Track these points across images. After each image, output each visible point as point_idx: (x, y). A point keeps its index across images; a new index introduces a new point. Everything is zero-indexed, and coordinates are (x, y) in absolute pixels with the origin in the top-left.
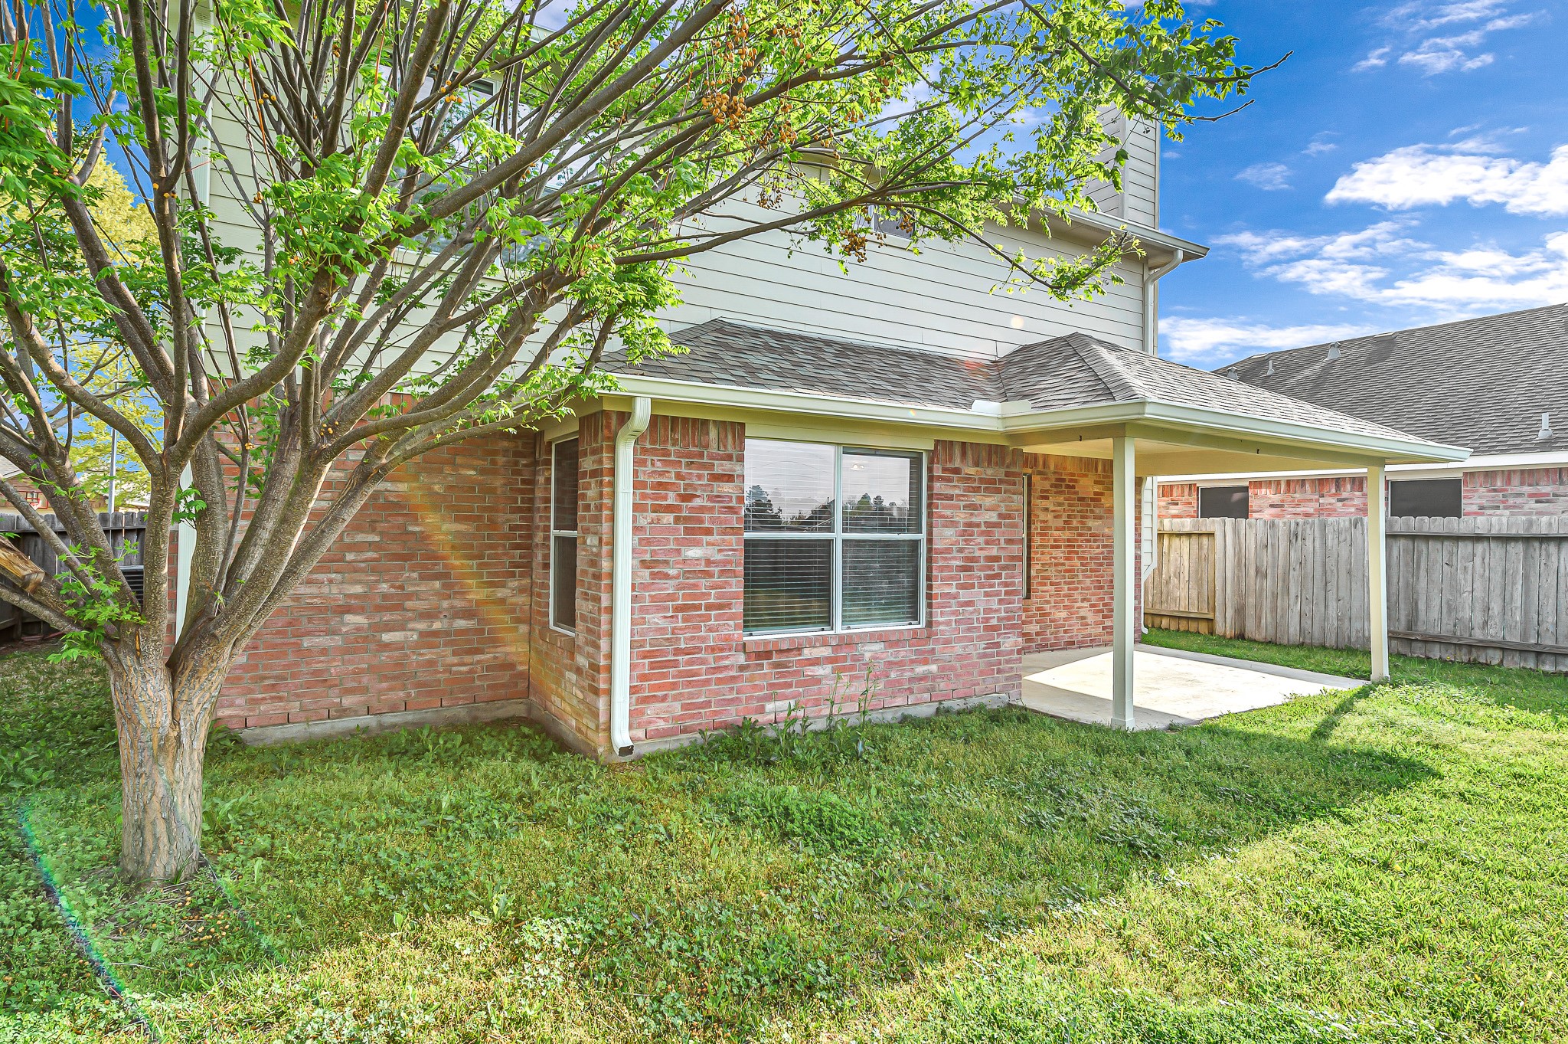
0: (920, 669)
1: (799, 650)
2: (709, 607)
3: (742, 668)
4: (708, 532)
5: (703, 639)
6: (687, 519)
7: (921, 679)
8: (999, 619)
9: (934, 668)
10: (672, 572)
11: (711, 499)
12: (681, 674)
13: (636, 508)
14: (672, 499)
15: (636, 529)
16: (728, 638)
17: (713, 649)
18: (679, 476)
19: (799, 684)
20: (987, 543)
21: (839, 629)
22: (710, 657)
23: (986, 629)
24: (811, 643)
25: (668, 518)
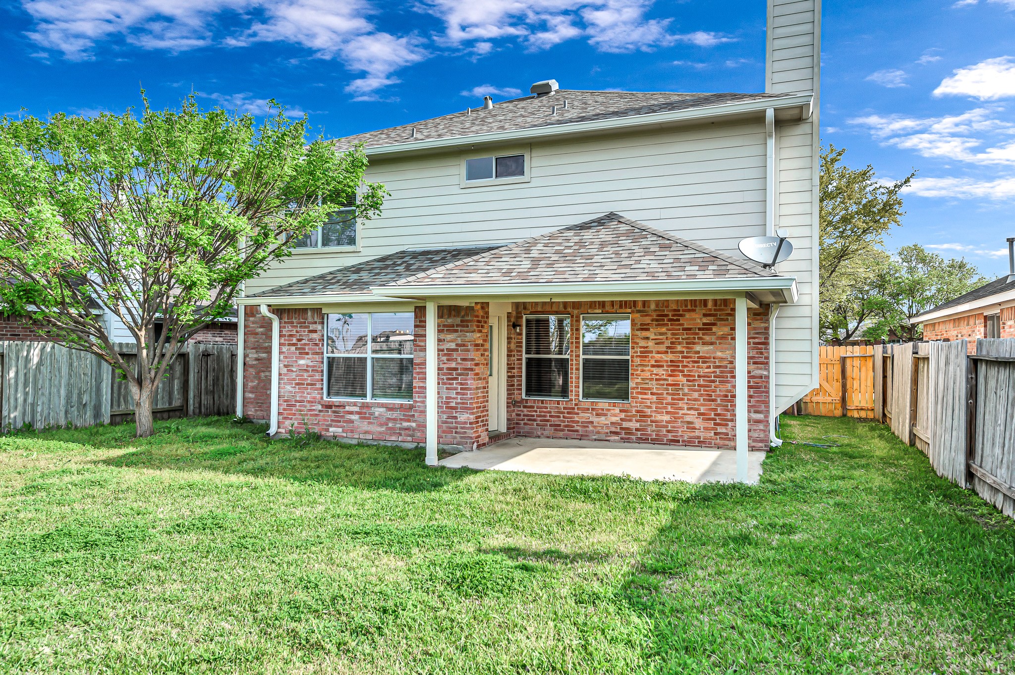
0: (405, 424)
1: (344, 407)
2: (308, 384)
3: (320, 411)
4: (307, 354)
5: (305, 397)
6: (299, 349)
7: (406, 429)
8: (456, 403)
9: (414, 425)
10: (294, 369)
11: (309, 340)
12: (297, 410)
13: (280, 344)
14: (294, 341)
15: (280, 353)
16: (314, 398)
17: (309, 402)
18: (297, 332)
19: (344, 422)
20: (448, 360)
21: (369, 399)
22: (308, 405)
23: (447, 408)
24: (349, 404)
25: (293, 348)
